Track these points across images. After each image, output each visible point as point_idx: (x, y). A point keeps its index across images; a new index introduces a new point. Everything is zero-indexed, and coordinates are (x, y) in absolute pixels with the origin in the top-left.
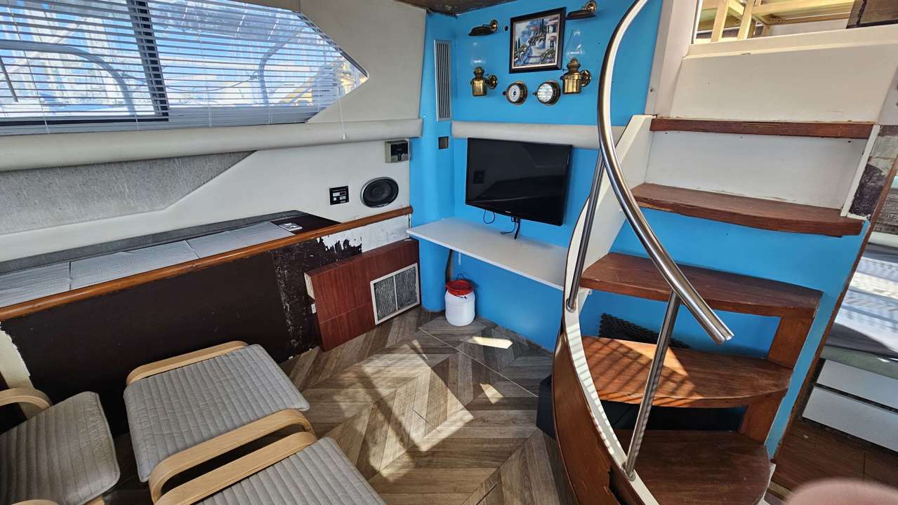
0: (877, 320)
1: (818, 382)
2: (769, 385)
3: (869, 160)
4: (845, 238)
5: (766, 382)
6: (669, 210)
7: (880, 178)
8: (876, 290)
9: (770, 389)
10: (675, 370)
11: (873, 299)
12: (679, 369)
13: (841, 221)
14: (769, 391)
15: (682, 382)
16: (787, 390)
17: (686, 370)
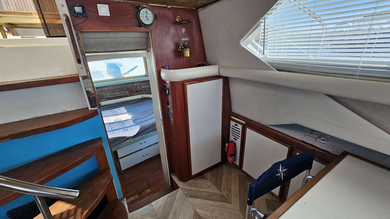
0: (120, 130)
1: (119, 158)
2: (106, 181)
3: (85, 89)
4: (95, 117)
5: (105, 180)
6: (8, 139)
7: (92, 94)
8: (115, 120)
9: (108, 182)
10: (69, 209)
11: (116, 124)
12: (70, 207)
13: (91, 112)
14: (108, 183)
15: (76, 212)
16: (112, 177)
17: (74, 204)
